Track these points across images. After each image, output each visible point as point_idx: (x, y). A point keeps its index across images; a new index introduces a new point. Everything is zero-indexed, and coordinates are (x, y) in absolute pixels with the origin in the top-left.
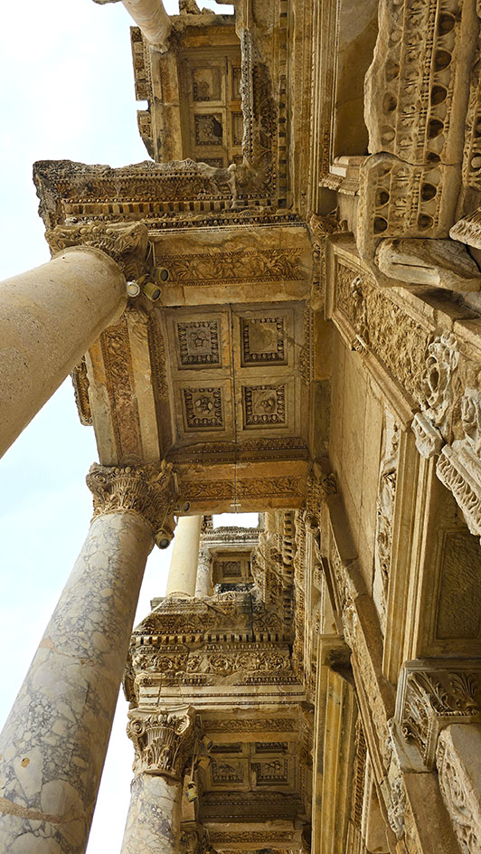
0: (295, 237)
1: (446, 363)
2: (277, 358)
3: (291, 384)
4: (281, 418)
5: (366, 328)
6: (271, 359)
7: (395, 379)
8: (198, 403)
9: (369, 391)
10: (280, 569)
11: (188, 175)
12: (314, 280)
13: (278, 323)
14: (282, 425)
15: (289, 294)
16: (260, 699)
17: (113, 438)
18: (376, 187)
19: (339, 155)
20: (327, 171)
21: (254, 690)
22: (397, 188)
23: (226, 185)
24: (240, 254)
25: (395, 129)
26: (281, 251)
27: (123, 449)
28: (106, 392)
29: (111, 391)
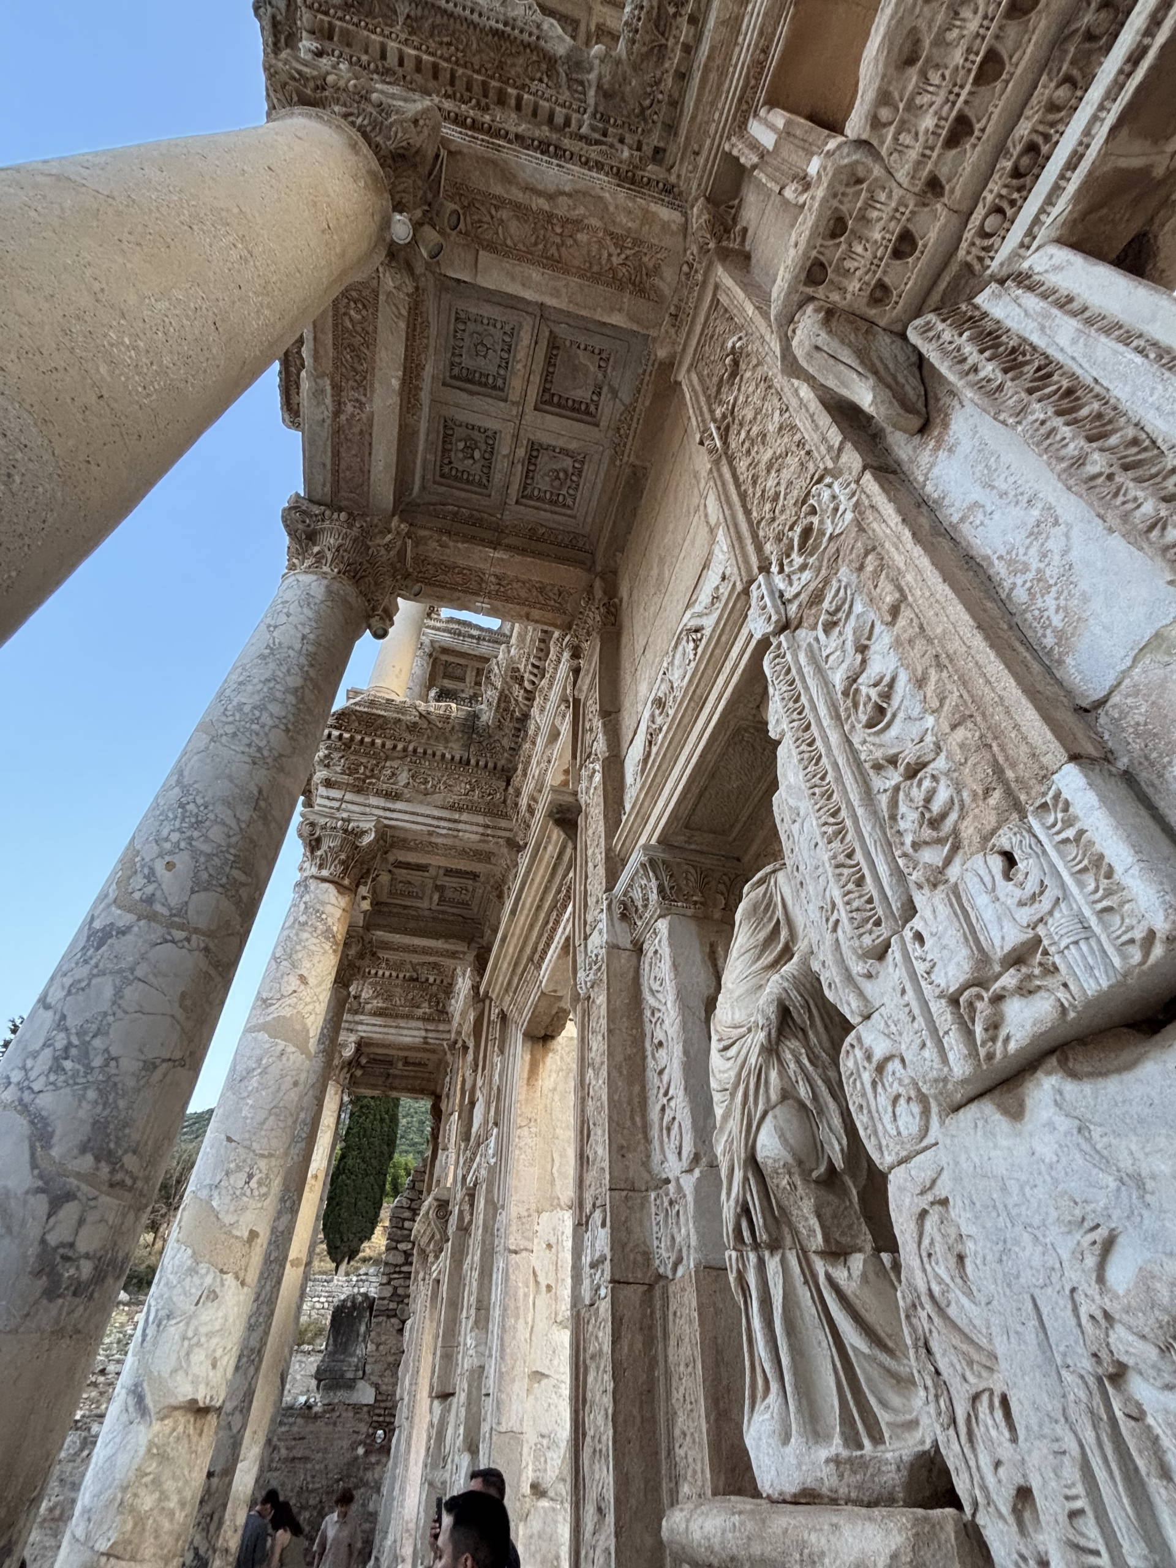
0: (665, 226)
1: (829, 521)
2: (588, 413)
3: (596, 457)
4: (569, 502)
5: (730, 419)
6: (578, 411)
7: (748, 513)
8: (461, 445)
9: (702, 508)
10: (518, 693)
11: (525, 36)
12: (672, 310)
13: (603, 358)
14: (569, 512)
15: (632, 319)
16: (461, 826)
17: (328, 462)
18: (835, 203)
19: (772, 103)
20: (743, 125)
21: (456, 816)
22: (863, 218)
23: (581, 83)
24: (578, 224)
25: (901, 106)
26: (637, 242)
27: (342, 483)
28: (328, 388)
29: (337, 389)
